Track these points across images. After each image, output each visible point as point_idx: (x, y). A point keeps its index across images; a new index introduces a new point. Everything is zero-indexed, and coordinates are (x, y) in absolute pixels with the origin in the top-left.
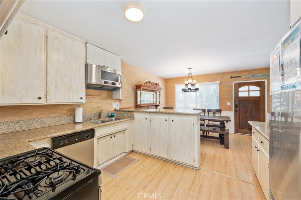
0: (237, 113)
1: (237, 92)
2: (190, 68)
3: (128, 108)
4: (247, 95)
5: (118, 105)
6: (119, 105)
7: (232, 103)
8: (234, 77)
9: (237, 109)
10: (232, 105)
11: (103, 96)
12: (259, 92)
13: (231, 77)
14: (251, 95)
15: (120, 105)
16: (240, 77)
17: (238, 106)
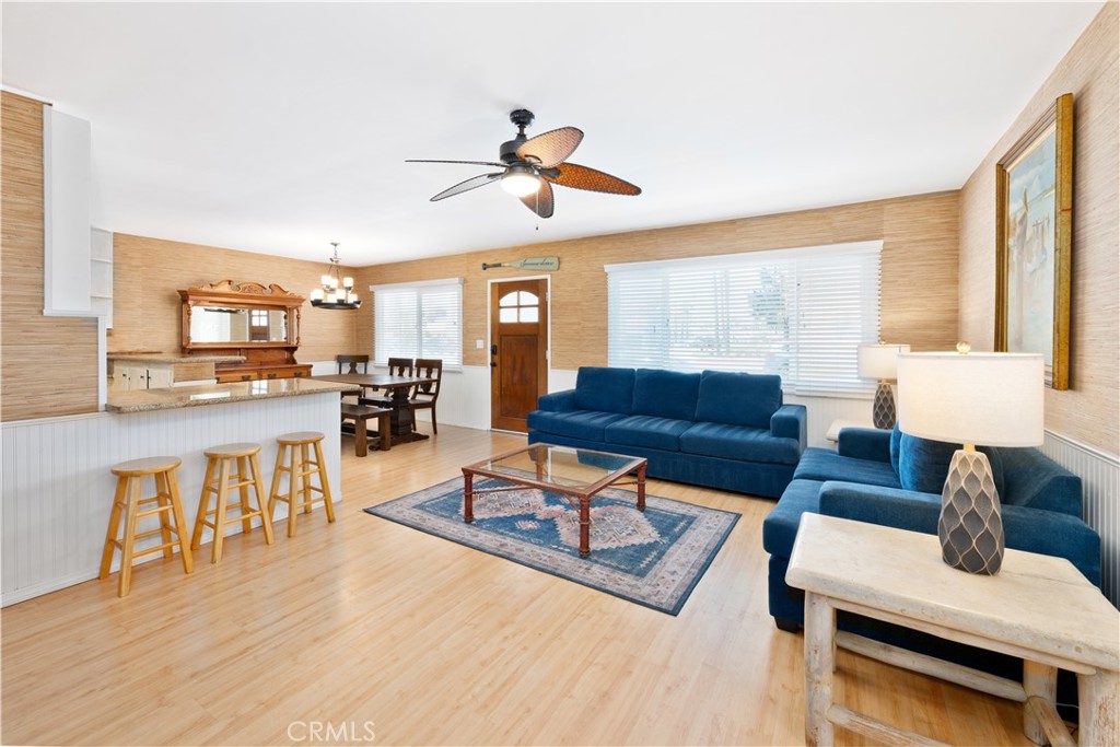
0: (497, 369)
1: (497, 308)
3: (144, 353)
4: (515, 320)
7: (485, 343)
8: (488, 267)
9: (497, 358)
10: (486, 347)
12: (536, 309)
13: (485, 267)
14: (523, 320)
16: (499, 265)
17: (498, 351)
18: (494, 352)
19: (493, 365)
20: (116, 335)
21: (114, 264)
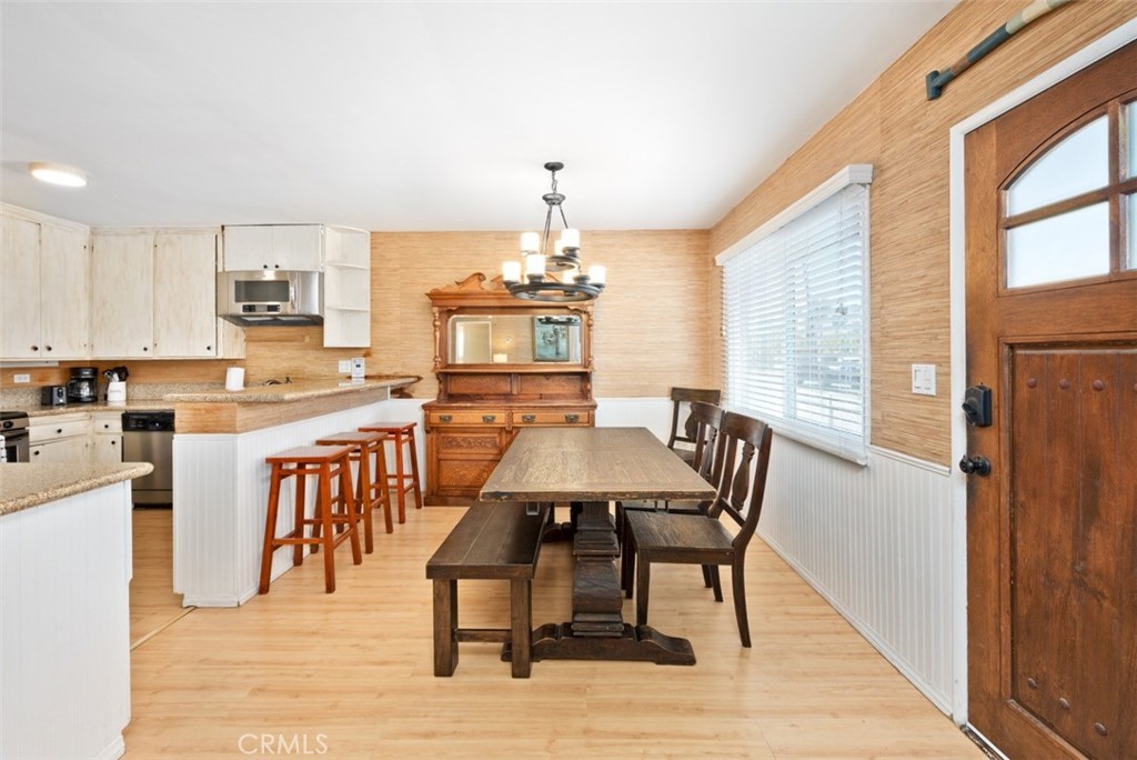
2: (553, 167)
5: (358, 366)
6: (363, 367)
8: (953, 76)
10: (945, 391)
11: (307, 340)
15: (367, 367)
17: (1001, 414)
18: (978, 414)
19: (974, 468)
20: (374, 355)
21: (372, 269)
